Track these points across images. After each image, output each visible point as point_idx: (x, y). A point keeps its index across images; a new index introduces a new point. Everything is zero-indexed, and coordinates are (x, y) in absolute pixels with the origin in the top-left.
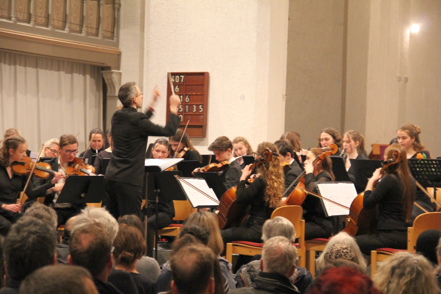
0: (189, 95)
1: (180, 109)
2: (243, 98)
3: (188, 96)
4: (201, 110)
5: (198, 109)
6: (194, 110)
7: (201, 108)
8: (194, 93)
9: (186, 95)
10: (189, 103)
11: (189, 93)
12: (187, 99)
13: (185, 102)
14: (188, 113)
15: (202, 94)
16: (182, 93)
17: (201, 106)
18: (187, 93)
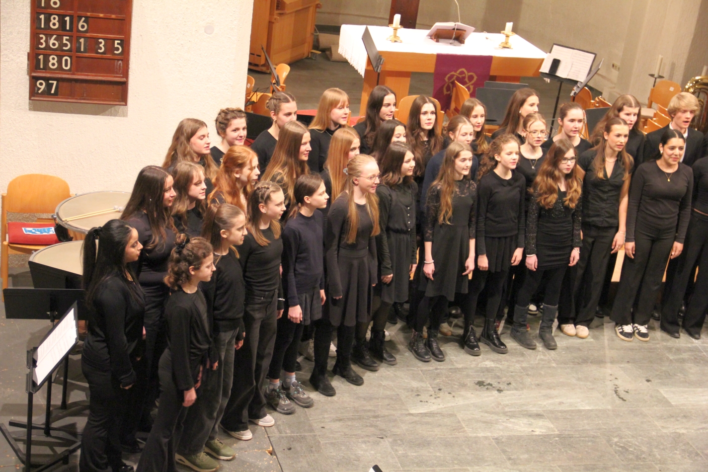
0: (87, 18)
1: (66, 45)
2: (209, 29)
3: (83, 19)
4: (118, 49)
5: (110, 48)
6: (101, 48)
7: (116, 46)
8: (101, 15)
9: (80, 17)
10: (88, 35)
11: (89, 14)
12: (82, 25)
13: (79, 31)
14: (87, 55)
15: (120, 16)
16: (70, 12)
17: (116, 42)
18: (80, 13)
